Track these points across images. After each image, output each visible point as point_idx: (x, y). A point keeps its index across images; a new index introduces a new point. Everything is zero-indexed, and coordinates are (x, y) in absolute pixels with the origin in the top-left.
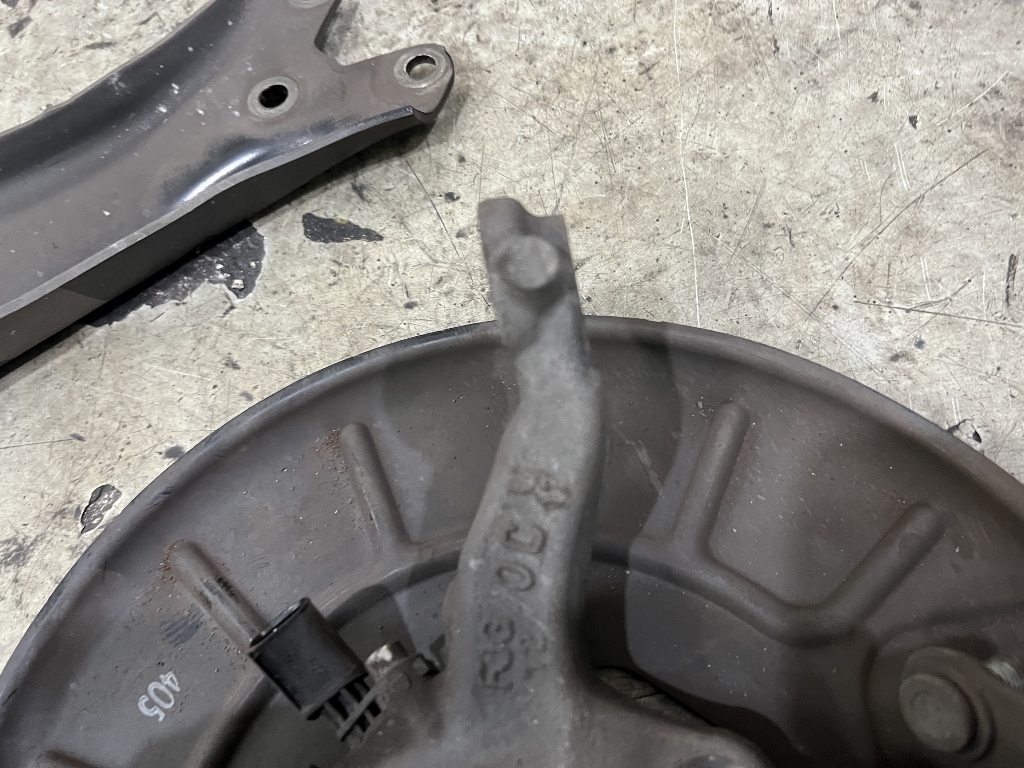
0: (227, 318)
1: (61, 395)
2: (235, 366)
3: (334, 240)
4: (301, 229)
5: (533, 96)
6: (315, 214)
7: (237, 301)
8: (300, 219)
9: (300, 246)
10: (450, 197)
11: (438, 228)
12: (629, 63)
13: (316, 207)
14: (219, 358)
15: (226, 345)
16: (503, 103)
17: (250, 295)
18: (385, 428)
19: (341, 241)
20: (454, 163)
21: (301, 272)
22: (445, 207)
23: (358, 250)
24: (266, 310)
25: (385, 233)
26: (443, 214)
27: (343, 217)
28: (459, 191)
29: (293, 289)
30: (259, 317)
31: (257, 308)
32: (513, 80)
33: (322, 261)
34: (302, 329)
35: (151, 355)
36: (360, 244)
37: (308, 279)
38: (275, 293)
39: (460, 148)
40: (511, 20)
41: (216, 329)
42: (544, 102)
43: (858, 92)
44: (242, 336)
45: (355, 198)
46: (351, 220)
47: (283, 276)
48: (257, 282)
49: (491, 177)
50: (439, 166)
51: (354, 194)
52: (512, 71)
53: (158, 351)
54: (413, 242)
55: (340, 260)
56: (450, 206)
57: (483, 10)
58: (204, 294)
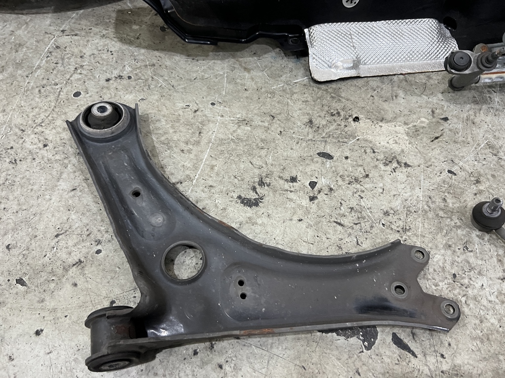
0: (360, 354)
1: (302, 349)
2: (359, 374)
3: (401, 348)
4: (391, 337)
5: (479, 336)
6: (397, 334)
7: (365, 351)
8: (392, 333)
9: (389, 343)
10: (442, 356)
11: (436, 365)
13: (397, 332)
14: (354, 368)
15: (358, 364)
16: (468, 332)
17: (369, 351)
19: (403, 350)
20: (447, 345)
21: (387, 353)
22: (440, 359)
23: (408, 356)
24: (373, 359)
25: (418, 356)
26: (439, 361)
27: (406, 341)
28: (446, 356)
29: (384, 357)
30: (370, 361)
31: (370, 357)
32: (474, 326)
33: (395, 353)
35: (333, 352)
36: (409, 355)
37: (389, 357)
38: (377, 355)
39: (450, 340)
40: (479, 302)
41: (355, 356)
42: (482, 342)
44: (363, 364)
45: (411, 337)
46: (408, 344)
47: (382, 351)
48: (373, 347)
49: (458, 357)
50: (442, 343)
51: (411, 335)
52: (474, 322)
53: (335, 353)
54: (427, 365)
55: (401, 357)
56: (442, 359)
57: (470, 292)
58: (354, 340)
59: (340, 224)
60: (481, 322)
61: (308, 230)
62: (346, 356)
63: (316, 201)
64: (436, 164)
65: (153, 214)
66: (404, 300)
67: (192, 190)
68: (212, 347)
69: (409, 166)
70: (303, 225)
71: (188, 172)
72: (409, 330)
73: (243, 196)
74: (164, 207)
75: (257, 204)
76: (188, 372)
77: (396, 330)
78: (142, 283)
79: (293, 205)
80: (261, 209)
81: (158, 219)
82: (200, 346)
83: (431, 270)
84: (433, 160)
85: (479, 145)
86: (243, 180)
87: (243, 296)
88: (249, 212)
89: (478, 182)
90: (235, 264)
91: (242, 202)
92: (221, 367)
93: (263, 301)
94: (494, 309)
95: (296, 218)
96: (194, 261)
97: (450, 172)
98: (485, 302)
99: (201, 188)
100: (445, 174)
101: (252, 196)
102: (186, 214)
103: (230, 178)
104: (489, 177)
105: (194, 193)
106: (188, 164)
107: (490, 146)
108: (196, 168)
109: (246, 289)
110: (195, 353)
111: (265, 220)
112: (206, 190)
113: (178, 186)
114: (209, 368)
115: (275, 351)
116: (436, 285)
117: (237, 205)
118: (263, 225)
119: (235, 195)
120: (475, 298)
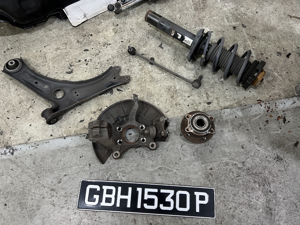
0: (110, 96)
2: (111, 100)
3: (119, 91)
9: (116, 91)
12: (144, 79)
15: (111, 98)
18: (123, 106)
20: (129, 86)
21: (117, 93)
30: (113, 97)
34: (117, 98)
35: (104, 98)
37: (117, 94)
42: (137, 82)
43: (160, 85)
46: (121, 89)
47: (115, 93)
48: (113, 94)
49: (132, 87)
54: (125, 92)
56: (129, 89)
57: (132, 72)
58: (108, 94)
59: (96, 68)
60: (136, 77)
61: (89, 73)
62: (107, 98)
63: (88, 65)
64: (118, 41)
65: (44, 86)
66: (116, 80)
67: (52, 76)
68: (75, 109)
69: (110, 44)
70: (87, 73)
71: (48, 71)
72: (120, 87)
73: (67, 71)
74: (46, 83)
75: (72, 72)
76: (72, 116)
77: (117, 88)
78: (51, 102)
79: (82, 68)
80: (74, 73)
81: (46, 87)
82: (72, 111)
83: (122, 71)
84: (117, 40)
85: (128, 30)
86: (65, 67)
87: (77, 95)
88: (71, 75)
89: (130, 42)
90: (72, 89)
91: (68, 73)
92: (79, 112)
93: (83, 94)
94: (138, 74)
95: (84, 72)
96: (62, 93)
97: (122, 42)
98: (136, 73)
99: (54, 74)
100: (121, 42)
101: (70, 70)
102: (53, 82)
103: (61, 68)
104: (132, 39)
105: (53, 76)
106: (47, 69)
107: (131, 29)
108: (50, 69)
109: (78, 93)
110: (72, 112)
111: (76, 75)
112: (56, 74)
113: (47, 76)
114: (76, 114)
115: (90, 104)
116: (124, 74)
117: (67, 75)
118: (76, 77)
119: (65, 72)
120: (134, 73)
